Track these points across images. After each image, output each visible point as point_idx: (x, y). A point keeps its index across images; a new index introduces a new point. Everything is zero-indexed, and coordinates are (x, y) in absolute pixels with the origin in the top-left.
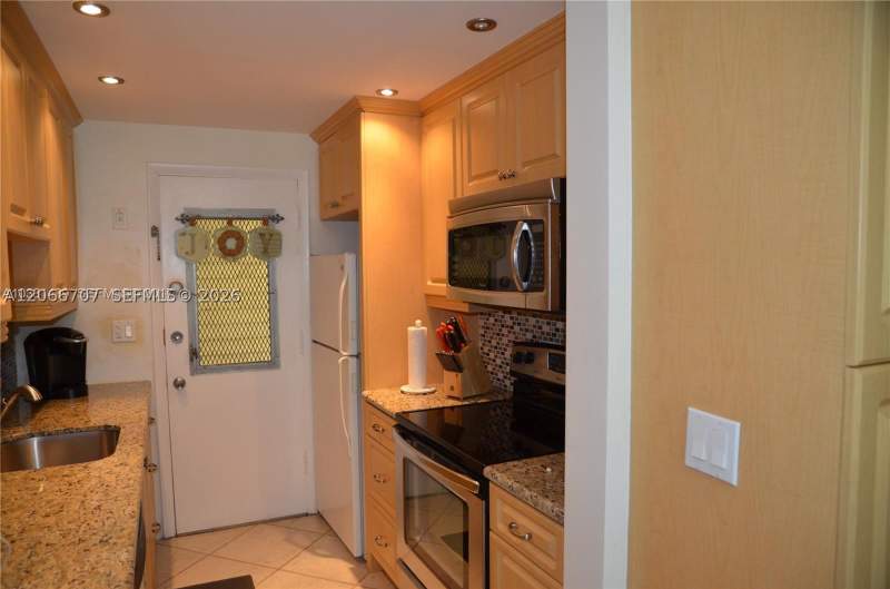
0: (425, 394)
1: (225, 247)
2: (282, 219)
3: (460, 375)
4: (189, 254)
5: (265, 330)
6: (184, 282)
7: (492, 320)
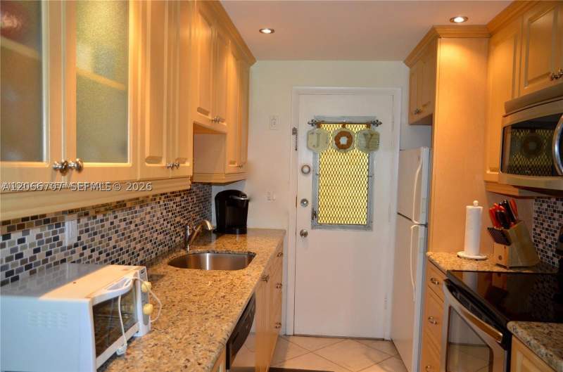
0: (477, 260)
1: (339, 143)
2: (381, 123)
3: (507, 247)
4: (314, 148)
5: (364, 202)
6: (311, 165)
7: (545, 206)
